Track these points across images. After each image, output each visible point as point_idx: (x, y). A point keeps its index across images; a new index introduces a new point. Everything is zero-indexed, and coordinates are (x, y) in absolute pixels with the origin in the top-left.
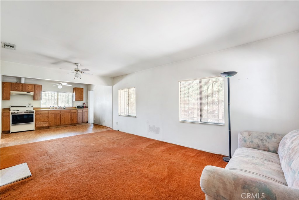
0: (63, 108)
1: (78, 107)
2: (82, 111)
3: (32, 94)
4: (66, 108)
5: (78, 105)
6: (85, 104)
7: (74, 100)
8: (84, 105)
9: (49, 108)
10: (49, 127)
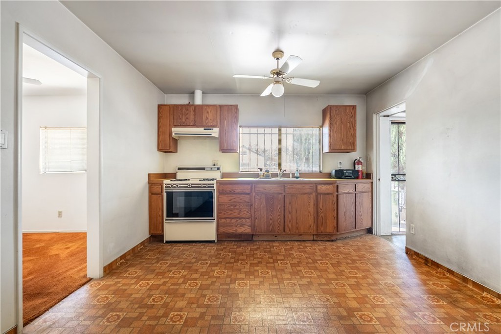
0: (294, 177)
1: (340, 174)
2: (352, 190)
3: (215, 132)
4: (302, 175)
5: (339, 167)
6: (359, 163)
7: (326, 149)
8: (359, 167)
9: (257, 175)
10: (253, 235)
